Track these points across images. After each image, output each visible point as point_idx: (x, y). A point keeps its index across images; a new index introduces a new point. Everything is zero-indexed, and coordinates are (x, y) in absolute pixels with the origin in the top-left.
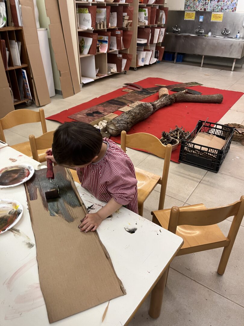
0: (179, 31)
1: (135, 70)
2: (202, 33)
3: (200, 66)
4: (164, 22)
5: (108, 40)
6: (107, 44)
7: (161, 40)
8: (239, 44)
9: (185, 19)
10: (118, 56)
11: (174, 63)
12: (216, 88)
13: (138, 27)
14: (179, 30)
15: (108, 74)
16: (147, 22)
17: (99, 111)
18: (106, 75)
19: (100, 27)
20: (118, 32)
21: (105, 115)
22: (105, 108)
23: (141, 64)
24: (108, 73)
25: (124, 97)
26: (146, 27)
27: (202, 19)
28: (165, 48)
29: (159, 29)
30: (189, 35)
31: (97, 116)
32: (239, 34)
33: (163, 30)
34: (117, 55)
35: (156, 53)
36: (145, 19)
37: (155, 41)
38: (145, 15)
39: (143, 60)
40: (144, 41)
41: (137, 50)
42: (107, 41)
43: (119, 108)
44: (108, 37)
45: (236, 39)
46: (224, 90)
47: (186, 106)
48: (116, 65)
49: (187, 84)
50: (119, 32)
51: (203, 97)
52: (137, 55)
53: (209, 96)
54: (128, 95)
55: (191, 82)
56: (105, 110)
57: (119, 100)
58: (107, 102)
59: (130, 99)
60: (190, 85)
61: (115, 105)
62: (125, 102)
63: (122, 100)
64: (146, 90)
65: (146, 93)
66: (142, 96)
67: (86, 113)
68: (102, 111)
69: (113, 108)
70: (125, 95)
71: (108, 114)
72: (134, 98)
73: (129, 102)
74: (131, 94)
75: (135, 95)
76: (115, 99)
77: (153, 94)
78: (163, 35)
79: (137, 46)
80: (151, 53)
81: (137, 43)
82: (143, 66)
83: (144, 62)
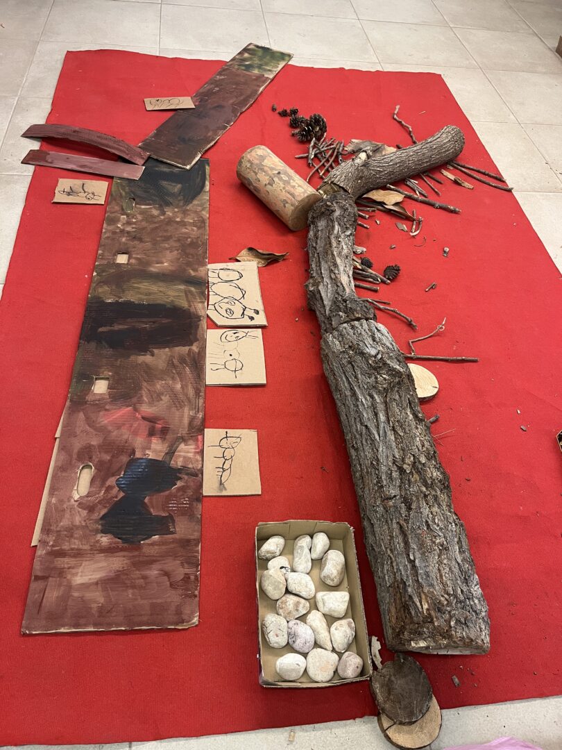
21: (201, 473)
31: (174, 506)
43: (197, 364)
54: (122, 231)
55: (246, 50)
56: (157, 428)
57: (123, 291)
58: (93, 345)
59: (166, 264)
60: (260, 67)
61: (156, 351)
62: (171, 298)
63: (139, 288)
64: (149, 158)
65: (179, 186)
66: (185, 213)
67: (96, 516)
68: (153, 446)
69: (178, 386)
70: (113, 239)
71: (202, 451)
72: (172, 243)
73: (182, 287)
74: (125, 217)
75: (149, 218)
76: (100, 290)
77: (208, 177)
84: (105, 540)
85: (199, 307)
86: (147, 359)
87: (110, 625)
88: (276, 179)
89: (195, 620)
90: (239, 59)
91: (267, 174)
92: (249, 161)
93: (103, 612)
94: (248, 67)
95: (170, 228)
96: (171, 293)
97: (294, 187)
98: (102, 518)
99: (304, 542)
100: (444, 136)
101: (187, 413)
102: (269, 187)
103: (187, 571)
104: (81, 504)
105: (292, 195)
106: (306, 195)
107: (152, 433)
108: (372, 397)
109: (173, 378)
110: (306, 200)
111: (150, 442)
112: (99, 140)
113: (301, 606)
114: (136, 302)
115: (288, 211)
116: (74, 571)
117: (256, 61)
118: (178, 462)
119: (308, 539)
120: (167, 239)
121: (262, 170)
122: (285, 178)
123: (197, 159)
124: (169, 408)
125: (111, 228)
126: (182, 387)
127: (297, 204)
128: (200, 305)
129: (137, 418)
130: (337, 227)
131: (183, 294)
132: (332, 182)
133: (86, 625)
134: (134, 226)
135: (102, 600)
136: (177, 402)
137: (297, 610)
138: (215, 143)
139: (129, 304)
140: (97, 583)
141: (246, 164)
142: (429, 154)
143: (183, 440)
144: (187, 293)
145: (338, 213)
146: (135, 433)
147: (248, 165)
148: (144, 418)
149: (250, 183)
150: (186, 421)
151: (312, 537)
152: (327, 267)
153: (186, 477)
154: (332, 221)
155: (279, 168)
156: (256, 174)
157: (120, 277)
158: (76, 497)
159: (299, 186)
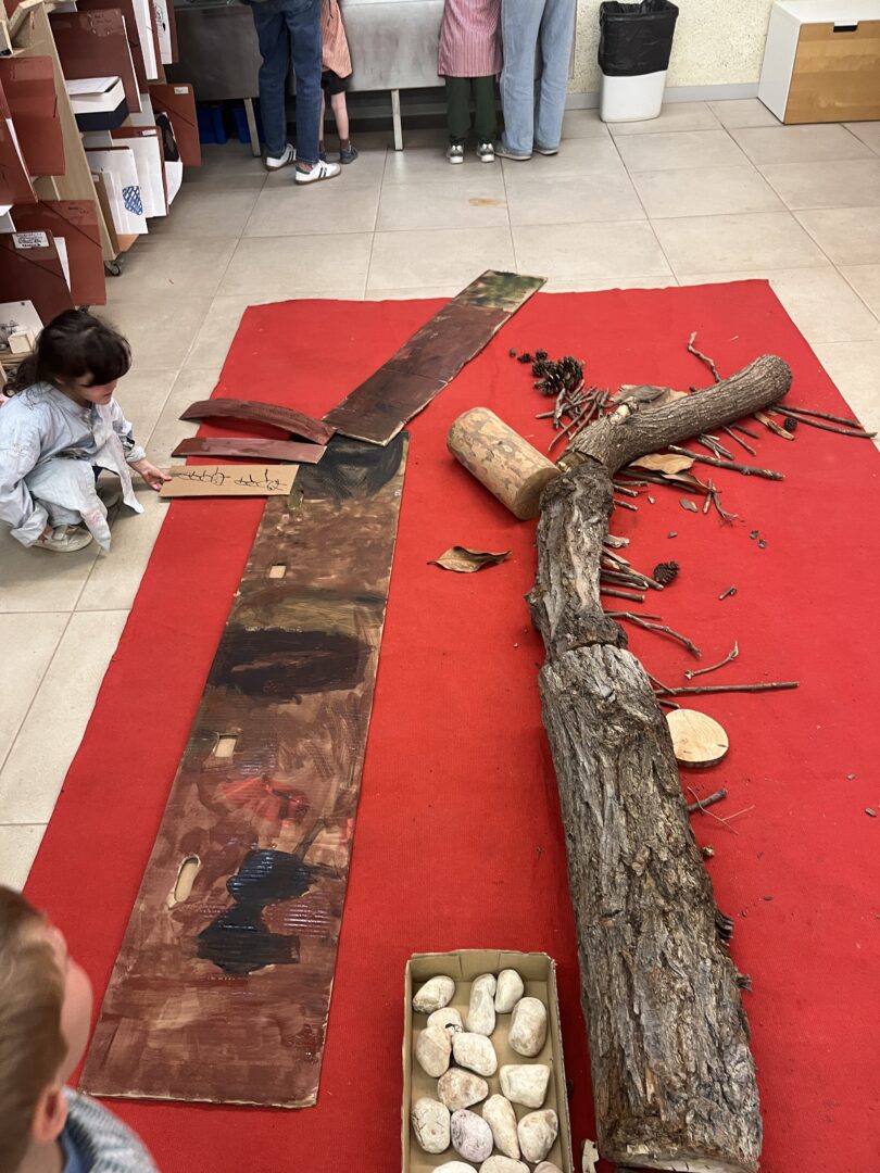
1: (116, 270)
7: (167, 59)
10: (19, 246)
11: (253, 156)
13: (49, 14)
17: (262, 847)
22: (282, 780)
23: (132, 226)
25: (277, 573)
28: (196, 90)
34: (8, 236)
35: (164, 127)
37: (152, 73)
39: (133, 199)
48: (29, 301)
52: (95, 183)
54: (281, 535)
55: (481, 279)
56: (292, 807)
57: (272, 616)
58: (223, 689)
59: (333, 577)
60: (498, 299)
61: (304, 697)
62: (335, 623)
63: (293, 610)
64: (336, 434)
65: (365, 470)
66: (367, 506)
67: (194, 932)
68: (283, 833)
69: (328, 747)
70: (269, 546)
71: (350, 842)
72: (346, 548)
73: (351, 607)
74: (288, 515)
75: (319, 516)
76: (242, 615)
77: (404, 455)
78: (164, 26)
79: (80, 131)
80: (151, 145)
81: (76, 115)
82: (145, 231)
83: (141, 210)
84: (201, 967)
85: (370, 634)
87: (192, 1093)
88: (496, 452)
89: (312, 1097)
90: (471, 293)
91: (485, 446)
92: (462, 430)
93: (187, 1072)
94: (481, 301)
95: (344, 528)
96: (335, 616)
97: (519, 461)
98: (201, 936)
99: (485, 984)
100: (755, 371)
101: (336, 785)
102: (487, 462)
103: (308, 1020)
104: (177, 913)
105: (517, 472)
106: (536, 470)
107: (283, 814)
108: (598, 759)
109: (323, 736)
110: (538, 478)
111: (279, 826)
112: (272, 415)
113: (473, 1088)
114: (287, 630)
115: (511, 494)
116: (154, 1010)
117: (494, 291)
118: (313, 858)
119: (490, 980)
120: (339, 543)
121: (479, 441)
122: (508, 449)
123: (398, 430)
124: (312, 777)
125: (268, 531)
126: (333, 749)
127: (523, 484)
128: (373, 631)
129: (267, 792)
130: (577, 513)
131: (352, 617)
132: (577, 450)
133: (160, 1091)
134: (298, 527)
135: (186, 1056)
136: (323, 770)
137: (467, 1094)
138: (425, 408)
139: (277, 632)
140: (182, 1030)
141: (458, 434)
142: (733, 398)
143: (327, 825)
144: (356, 614)
145: (579, 492)
146: (261, 814)
147: (461, 435)
148: (275, 792)
149: (464, 459)
150: (333, 797)
151: (496, 977)
152: (557, 568)
153: (323, 879)
154: (570, 505)
155: (499, 436)
156: (471, 446)
157: (272, 597)
158: (172, 902)
159: (527, 459)
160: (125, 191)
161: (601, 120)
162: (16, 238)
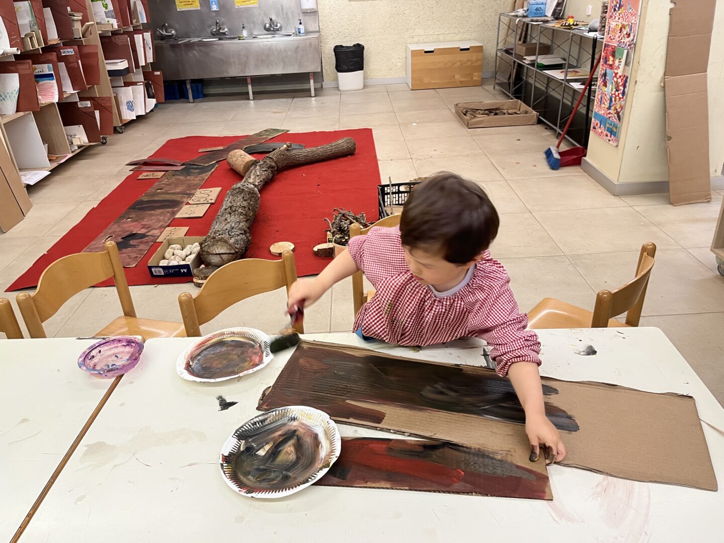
0: (173, 35)
1: (120, 131)
2: (224, 34)
3: (249, 99)
4: (143, 19)
5: (53, 72)
6: (54, 81)
7: (150, 60)
8: (311, 44)
9: (178, 10)
10: (80, 106)
11: (189, 102)
12: (317, 130)
13: (99, 35)
14: (173, 32)
15: (72, 152)
16: (114, 23)
17: (134, 232)
18: (70, 155)
19: (33, 45)
20: (65, 50)
21: (159, 237)
22: (143, 223)
23: (129, 116)
24: (73, 150)
25: (158, 191)
26: (114, 33)
27: (215, 6)
28: (163, 73)
29: (141, 35)
30: (200, 41)
31: (141, 243)
32: (301, 25)
33: (148, 35)
34: (76, 103)
35: (147, 86)
36: (107, 17)
37: (142, 63)
38: (106, 8)
39: (130, 106)
40: (122, 65)
41: (112, 87)
42: (51, 75)
43: (174, 213)
44: (51, 65)
45: (300, 36)
46: (335, 131)
47: (302, 173)
48: (81, 126)
49: (259, 134)
50: (70, 52)
51: (321, 150)
52: (114, 97)
53: (331, 146)
54: (162, 184)
56: (146, 227)
57: (153, 198)
58: (132, 210)
59: (177, 190)
60: (268, 135)
61: (157, 210)
63: (161, 196)
65: (199, 170)
66: (196, 177)
68: (142, 230)
69: (162, 218)
70: (157, 186)
71: (162, 232)
73: (180, 195)
74: (167, 180)
75: (177, 179)
76: (143, 198)
77: (215, 167)
78: (150, 48)
79: (109, 76)
80: (141, 89)
81: (108, 71)
82: (135, 118)
83: (133, 110)
85: (185, 200)
86: (153, 212)
88: (239, 158)
89: (134, 265)
92: (231, 155)
94: (261, 136)
95: (186, 181)
96: (174, 197)
105: (244, 161)
109: (161, 216)
114: (157, 200)
117: (267, 133)
118: (150, 234)
119: (191, 245)
120: (183, 184)
121: (235, 156)
122: (242, 156)
123: (213, 163)
124: (154, 223)
126: (164, 218)
129: (139, 225)
131: (180, 197)
134: (169, 182)
136: (158, 221)
139: (153, 200)
143: (155, 229)
144: (182, 197)
145: (261, 162)
146: (136, 228)
147: (230, 157)
148: (142, 225)
150: (160, 225)
153: (151, 237)
154: (256, 166)
156: (232, 159)
157: (155, 195)
160: (127, 103)
161: (339, 91)
162: (79, 103)
